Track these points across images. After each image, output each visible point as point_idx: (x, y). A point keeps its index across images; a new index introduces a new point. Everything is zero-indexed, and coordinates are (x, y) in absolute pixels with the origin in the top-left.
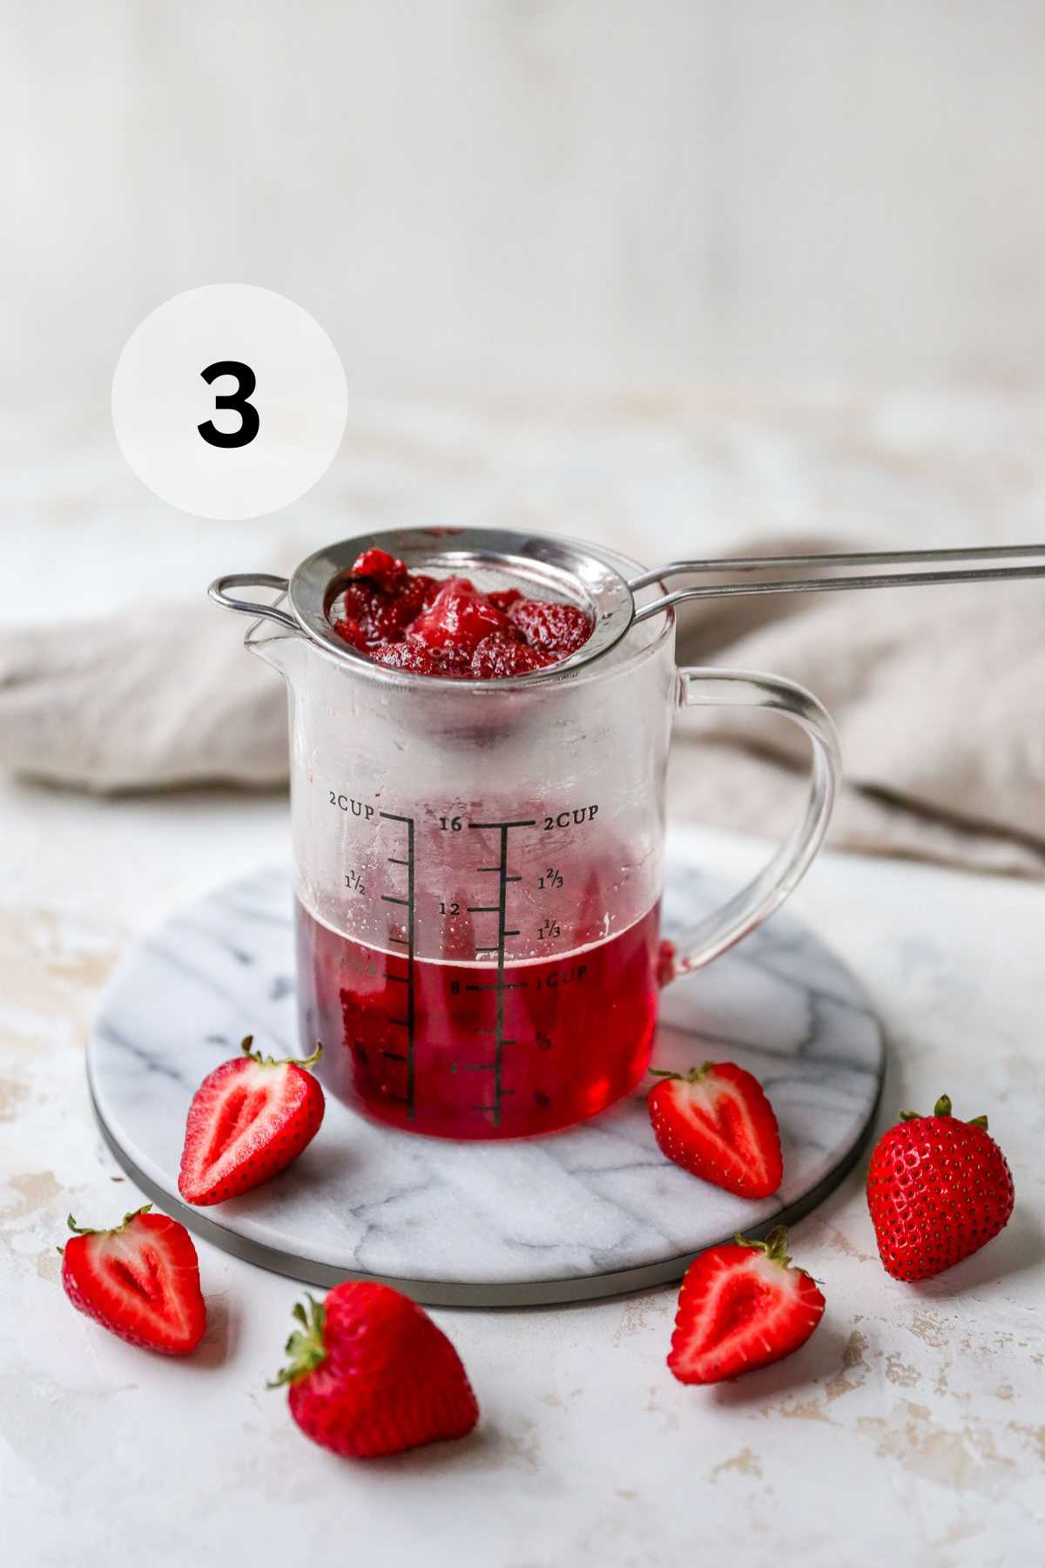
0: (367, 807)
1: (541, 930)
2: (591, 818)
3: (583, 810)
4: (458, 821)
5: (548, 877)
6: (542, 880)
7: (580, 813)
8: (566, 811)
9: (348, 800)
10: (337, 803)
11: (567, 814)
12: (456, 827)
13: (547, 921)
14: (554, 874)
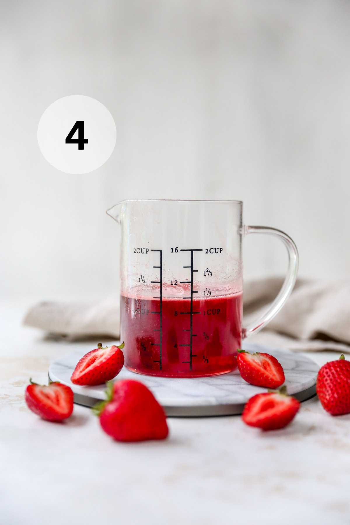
0: (146, 249)
1: (205, 292)
2: (220, 253)
3: (218, 249)
4: (177, 249)
5: (207, 271)
6: (205, 272)
7: (217, 249)
8: (212, 248)
9: (140, 248)
10: (136, 252)
11: (213, 249)
12: (176, 251)
13: (207, 288)
14: (209, 270)
